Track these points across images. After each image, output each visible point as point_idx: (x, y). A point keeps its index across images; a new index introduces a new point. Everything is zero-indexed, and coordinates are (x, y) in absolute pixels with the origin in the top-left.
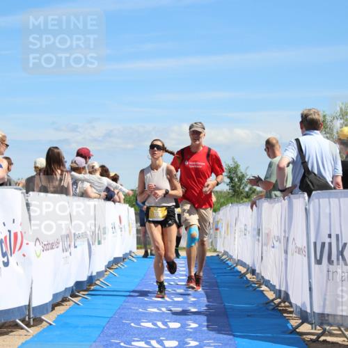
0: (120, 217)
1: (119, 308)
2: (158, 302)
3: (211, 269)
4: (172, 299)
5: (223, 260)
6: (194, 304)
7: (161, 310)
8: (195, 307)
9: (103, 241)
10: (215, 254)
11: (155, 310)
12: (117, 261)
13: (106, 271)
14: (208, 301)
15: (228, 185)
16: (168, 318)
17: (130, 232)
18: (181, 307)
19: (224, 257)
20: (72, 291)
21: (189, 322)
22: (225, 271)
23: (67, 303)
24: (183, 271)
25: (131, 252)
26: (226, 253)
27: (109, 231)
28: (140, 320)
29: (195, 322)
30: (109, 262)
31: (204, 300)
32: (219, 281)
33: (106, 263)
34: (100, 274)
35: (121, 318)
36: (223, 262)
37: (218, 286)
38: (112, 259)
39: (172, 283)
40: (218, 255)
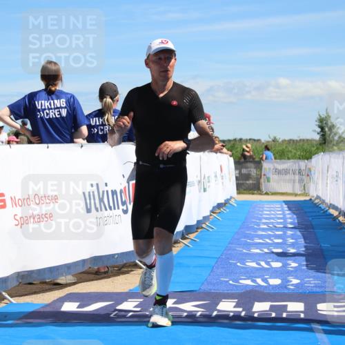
0: (221, 166)
1: (225, 250)
2: (260, 243)
3: (306, 212)
4: (272, 240)
5: (315, 204)
6: (293, 245)
7: (263, 251)
8: (294, 248)
9: (207, 189)
10: (307, 198)
11: (258, 251)
12: (219, 206)
13: (211, 215)
14: (305, 242)
15: (318, 133)
16: (270, 258)
17: (230, 180)
18: (281, 248)
19: (317, 201)
20: (183, 235)
21: (289, 262)
22: (318, 214)
23: (178, 245)
24: (280, 214)
25: (231, 197)
26: (318, 197)
27: (213, 179)
28: (244, 260)
29: (294, 262)
30: (214, 207)
31: (302, 241)
32: (313, 223)
33: (211, 209)
34: (206, 218)
35: (228, 258)
36: (316, 206)
37: (313, 228)
38: (216, 205)
39: (271, 226)
40: (311, 199)
